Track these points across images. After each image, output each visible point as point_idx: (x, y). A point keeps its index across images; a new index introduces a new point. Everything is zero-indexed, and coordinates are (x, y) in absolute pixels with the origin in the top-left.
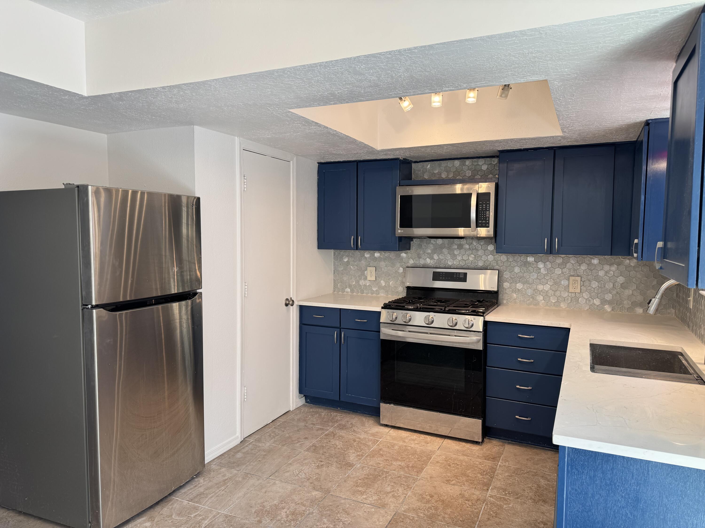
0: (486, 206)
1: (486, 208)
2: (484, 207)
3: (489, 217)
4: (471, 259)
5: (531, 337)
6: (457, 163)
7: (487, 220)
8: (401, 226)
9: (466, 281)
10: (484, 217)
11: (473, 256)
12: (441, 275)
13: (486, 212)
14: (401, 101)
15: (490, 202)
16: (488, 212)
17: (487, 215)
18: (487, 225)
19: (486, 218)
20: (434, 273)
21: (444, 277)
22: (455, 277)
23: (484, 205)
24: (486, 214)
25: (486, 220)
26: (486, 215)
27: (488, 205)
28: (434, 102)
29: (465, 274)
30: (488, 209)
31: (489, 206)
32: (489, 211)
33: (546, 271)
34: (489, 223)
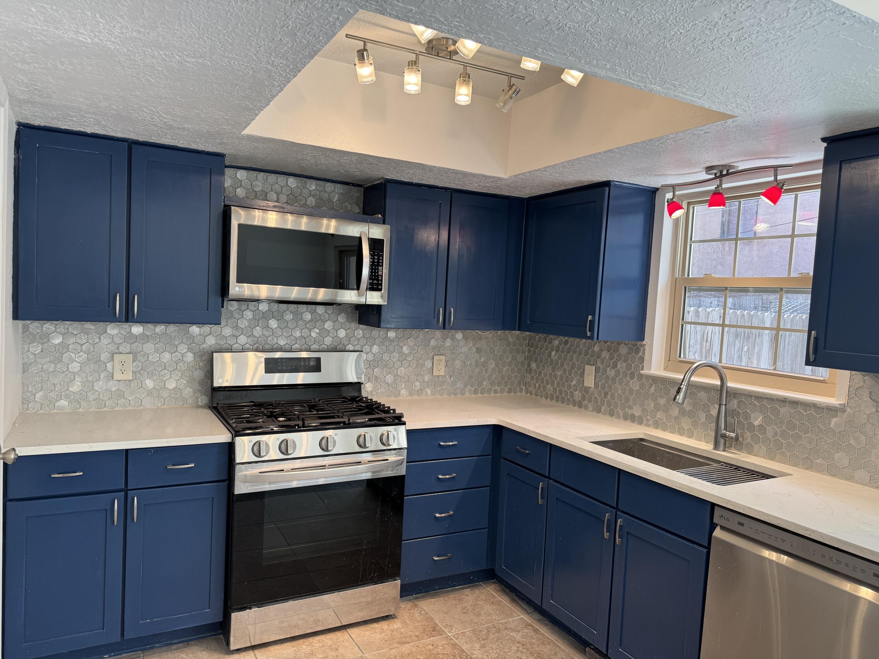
0: (378, 259)
1: (378, 262)
2: (376, 261)
3: (382, 276)
4: (313, 335)
5: (453, 443)
6: (292, 182)
7: (380, 280)
8: (240, 280)
9: (320, 371)
10: (375, 274)
11: (317, 331)
12: (279, 362)
13: (378, 268)
14: (359, 63)
15: (383, 253)
16: (380, 268)
17: (380, 273)
18: (380, 287)
19: (378, 276)
20: (268, 361)
21: (284, 366)
22: (302, 365)
23: (376, 257)
24: (378, 271)
25: (378, 280)
26: (378, 273)
27: (381, 258)
28: (409, 84)
29: (318, 360)
30: (381, 264)
31: (383, 259)
32: (382, 266)
33: (408, 350)
34: (381, 284)
